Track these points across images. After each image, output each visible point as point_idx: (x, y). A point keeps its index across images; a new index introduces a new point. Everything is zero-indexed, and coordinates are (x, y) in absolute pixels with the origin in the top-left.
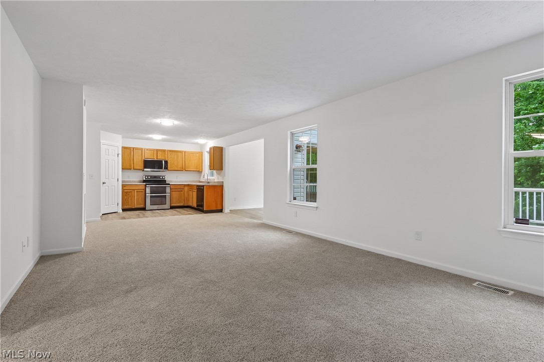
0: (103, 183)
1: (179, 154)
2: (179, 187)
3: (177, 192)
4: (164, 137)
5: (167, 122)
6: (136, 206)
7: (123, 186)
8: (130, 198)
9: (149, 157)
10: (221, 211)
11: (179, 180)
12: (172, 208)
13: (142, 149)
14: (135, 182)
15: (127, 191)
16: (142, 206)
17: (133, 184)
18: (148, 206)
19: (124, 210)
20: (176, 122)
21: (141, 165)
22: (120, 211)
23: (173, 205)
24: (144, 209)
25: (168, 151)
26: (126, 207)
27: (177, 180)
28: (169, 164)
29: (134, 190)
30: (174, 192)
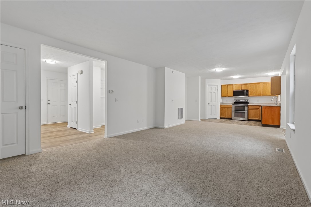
0: (209, 104)
1: (257, 85)
2: (255, 107)
3: (253, 110)
4: (240, 76)
5: (219, 70)
6: (227, 117)
7: (221, 105)
8: (224, 112)
9: (236, 88)
10: (278, 126)
11: (259, 103)
12: (249, 120)
13: (232, 85)
14: (230, 103)
15: (223, 108)
16: (230, 117)
17: (229, 104)
18: (233, 118)
19: (221, 118)
20: (224, 69)
21: (232, 94)
22: (219, 118)
23: (250, 118)
24: (231, 119)
25: (249, 84)
26: (222, 117)
27: (257, 103)
28: (249, 92)
29: (226, 108)
30: (251, 110)
